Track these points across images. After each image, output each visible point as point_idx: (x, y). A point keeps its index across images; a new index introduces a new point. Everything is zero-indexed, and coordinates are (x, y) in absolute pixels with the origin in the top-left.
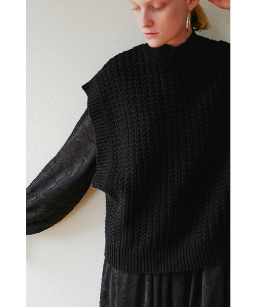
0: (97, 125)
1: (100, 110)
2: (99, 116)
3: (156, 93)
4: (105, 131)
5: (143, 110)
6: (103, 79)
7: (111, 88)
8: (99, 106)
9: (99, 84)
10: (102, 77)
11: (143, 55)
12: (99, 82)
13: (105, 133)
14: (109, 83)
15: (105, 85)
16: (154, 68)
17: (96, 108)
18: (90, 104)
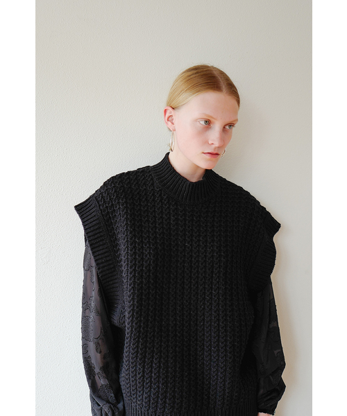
0: (98, 255)
1: (101, 236)
2: (101, 243)
3: (165, 226)
4: (109, 260)
5: (149, 242)
6: (104, 200)
7: (114, 210)
8: (100, 232)
9: (100, 206)
10: (102, 197)
11: (152, 179)
12: (98, 203)
13: (111, 262)
14: (112, 205)
15: (107, 207)
16: (165, 197)
17: (96, 234)
18: (89, 230)
